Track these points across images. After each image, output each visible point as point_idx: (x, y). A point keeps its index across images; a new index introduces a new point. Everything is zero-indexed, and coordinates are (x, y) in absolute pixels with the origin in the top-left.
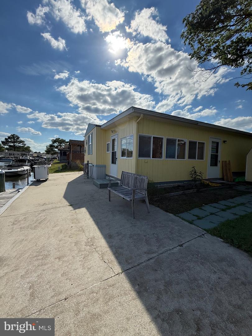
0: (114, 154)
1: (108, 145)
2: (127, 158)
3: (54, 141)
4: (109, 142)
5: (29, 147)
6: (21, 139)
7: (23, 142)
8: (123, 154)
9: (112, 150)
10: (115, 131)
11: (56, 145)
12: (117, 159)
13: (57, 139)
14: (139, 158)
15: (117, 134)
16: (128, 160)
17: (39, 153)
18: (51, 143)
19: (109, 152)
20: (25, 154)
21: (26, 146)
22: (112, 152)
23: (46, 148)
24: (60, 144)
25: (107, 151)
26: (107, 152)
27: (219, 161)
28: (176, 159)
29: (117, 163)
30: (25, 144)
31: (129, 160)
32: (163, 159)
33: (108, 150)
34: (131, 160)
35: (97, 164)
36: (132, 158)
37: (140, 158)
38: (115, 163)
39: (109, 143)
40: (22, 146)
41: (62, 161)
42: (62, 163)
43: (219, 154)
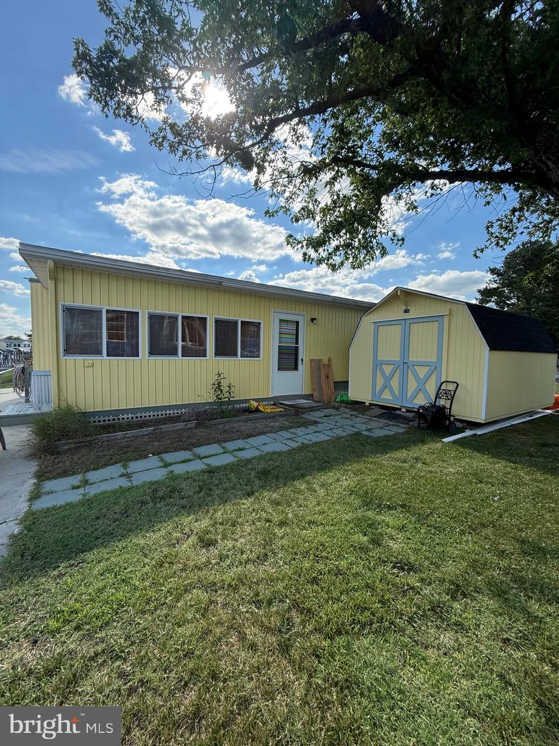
14: (67, 357)
27: (302, 360)
28: (181, 358)
32: (141, 358)
35: (37, 370)
37: (70, 357)
43: (300, 345)
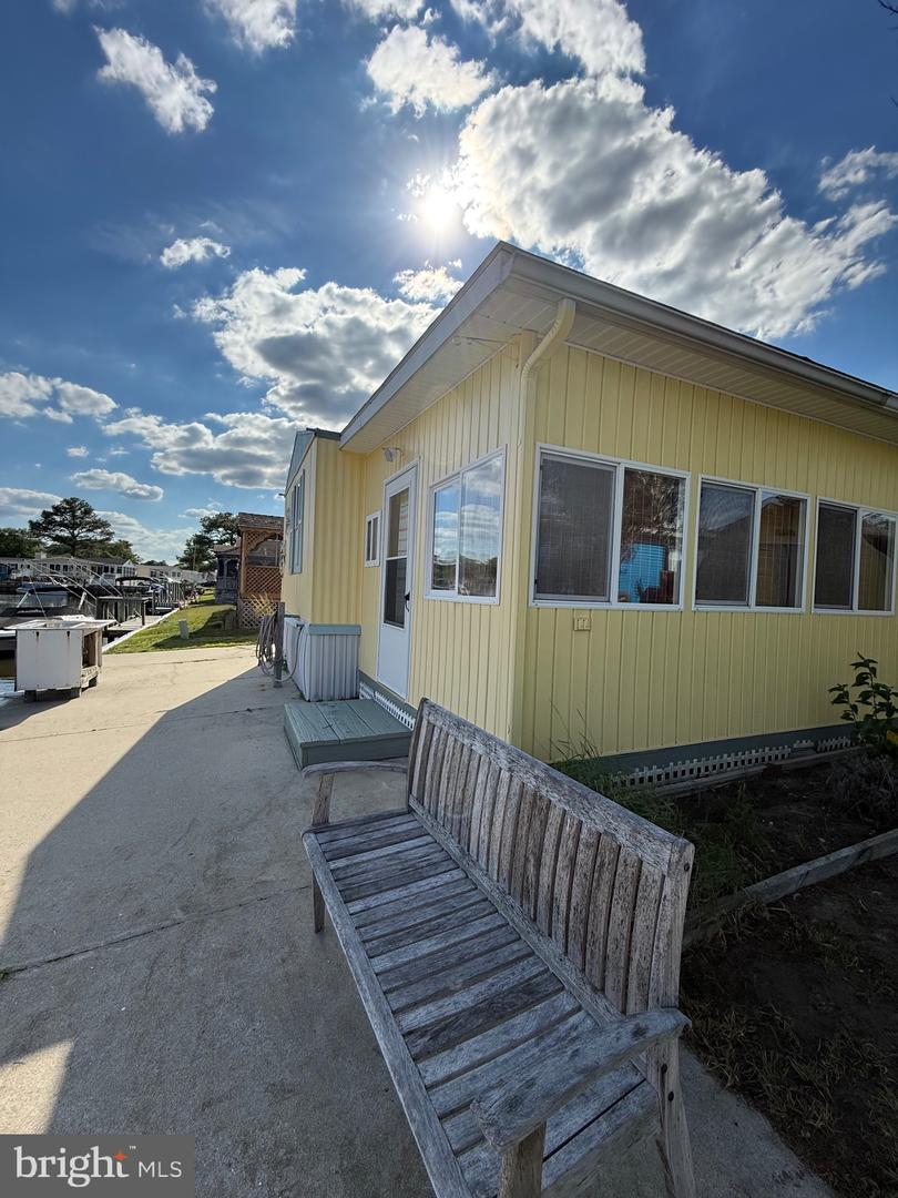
0: (395, 572)
1: (373, 525)
2: (462, 598)
3: (212, 525)
4: (378, 515)
5: (127, 545)
6: (99, 514)
7: (104, 524)
8: (442, 576)
9: (386, 553)
10: (403, 454)
11: (215, 536)
12: (407, 597)
13: (220, 516)
14: (541, 604)
15: (412, 463)
16: (467, 607)
17: (162, 564)
18: (199, 530)
19: (376, 562)
20: (106, 569)
21: (115, 540)
22: (388, 562)
23: (185, 548)
24: (231, 535)
25: (368, 559)
26: (367, 564)
28: (754, 608)
29: (406, 624)
30: (110, 534)
31: (476, 610)
32: (681, 606)
33: (371, 555)
34: (485, 610)
35: (318, 622)
36: (496, 599)
37: (549, 604)
38: (401, 623)
39: (375, 520)
40: (99, 538)
41: (222, 596)
42: (224, 604)
